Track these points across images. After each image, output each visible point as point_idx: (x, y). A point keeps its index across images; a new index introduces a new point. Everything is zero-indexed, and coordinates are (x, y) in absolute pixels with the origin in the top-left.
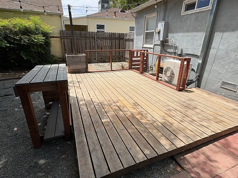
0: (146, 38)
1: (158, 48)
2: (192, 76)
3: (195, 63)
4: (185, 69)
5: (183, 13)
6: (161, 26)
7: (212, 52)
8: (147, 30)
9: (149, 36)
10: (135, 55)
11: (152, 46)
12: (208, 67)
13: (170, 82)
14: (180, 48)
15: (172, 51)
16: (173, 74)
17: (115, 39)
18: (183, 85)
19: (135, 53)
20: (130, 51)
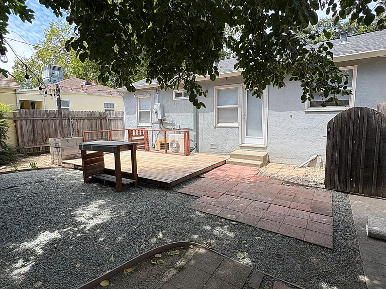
0: (140, 117)
1: (157, 126)
2: (192, 145)
3: (192, 134)
4: (187, 138)
5: (174, 98)
6: (157, 107)
7: (200, 126)
8: (140, 110)
9: (143, 116)
10: (134, 135)
11: (149, 125)
12: (200, 136)
13: (176, 152)
14: (178, 125)
15: (172, 127)
16: (178, 145)
17: (96, 118)
18: (188, 152)
19: (134, 131)
20: (129, 130)
